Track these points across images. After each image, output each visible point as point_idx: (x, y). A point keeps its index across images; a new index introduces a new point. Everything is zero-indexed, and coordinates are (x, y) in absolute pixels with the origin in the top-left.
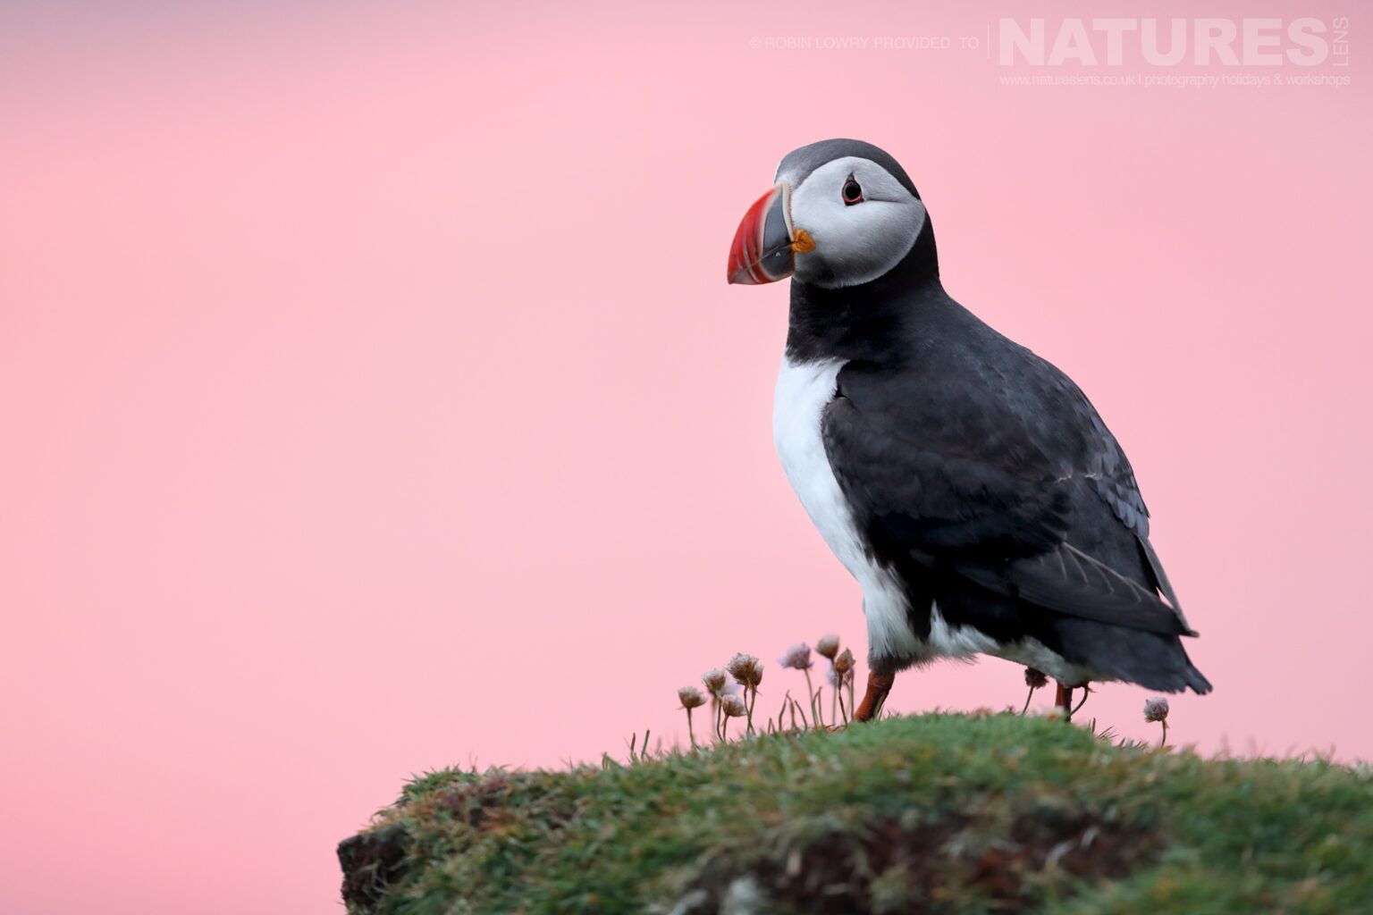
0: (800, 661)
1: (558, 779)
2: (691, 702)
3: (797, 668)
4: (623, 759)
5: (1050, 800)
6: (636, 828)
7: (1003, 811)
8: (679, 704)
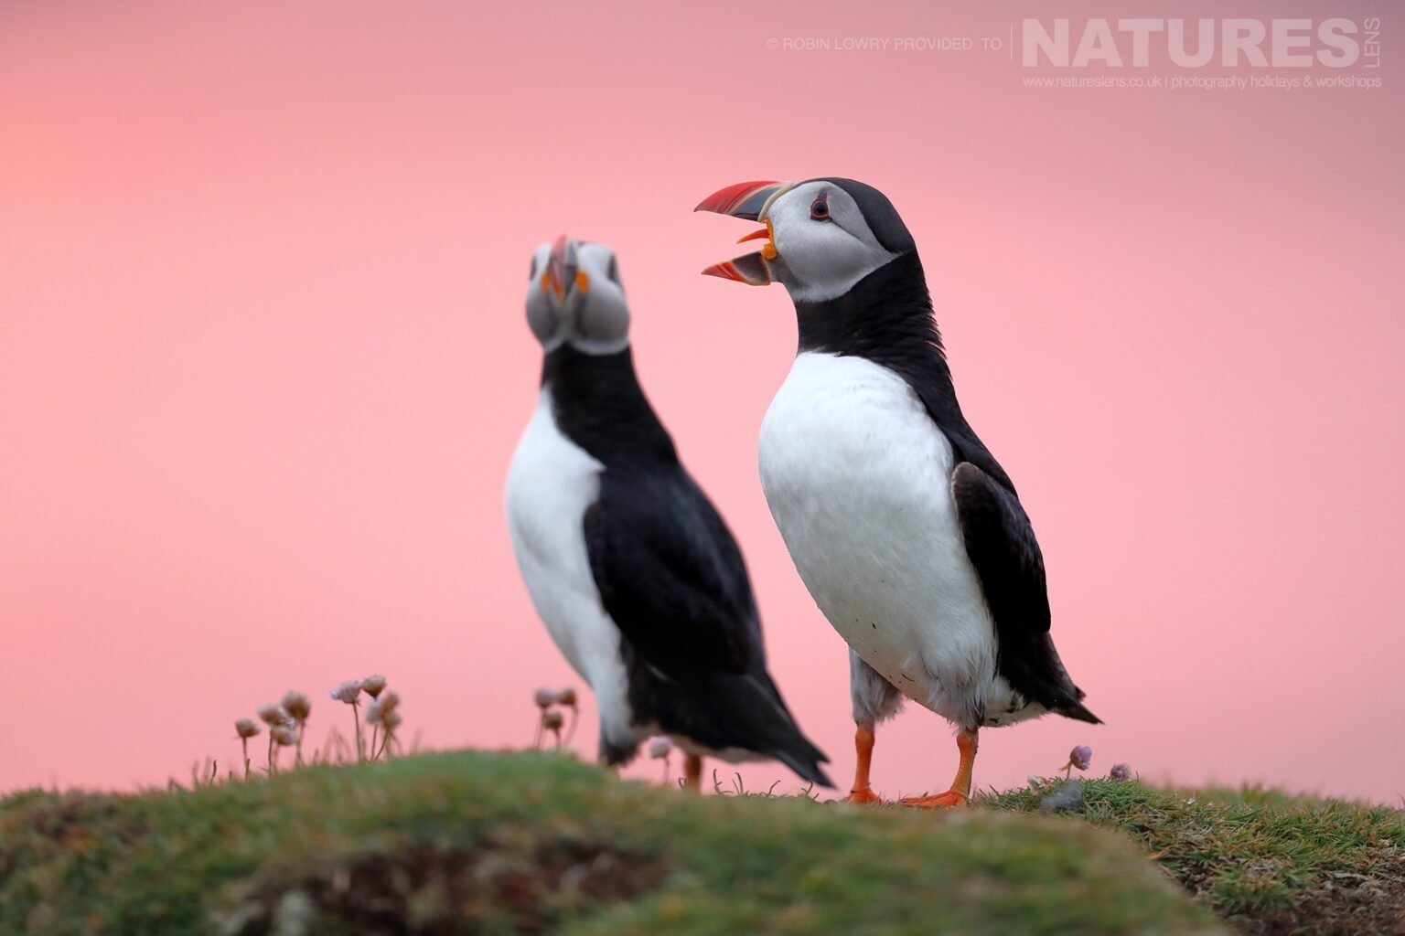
0: (349, 696)
1: (129, 800)
2: (246, 732)
3: (346, 702)
4: (186, 781)
5: (569, 829)
6: (201, 846)
7: (527, 839)
8: (235, 733)
